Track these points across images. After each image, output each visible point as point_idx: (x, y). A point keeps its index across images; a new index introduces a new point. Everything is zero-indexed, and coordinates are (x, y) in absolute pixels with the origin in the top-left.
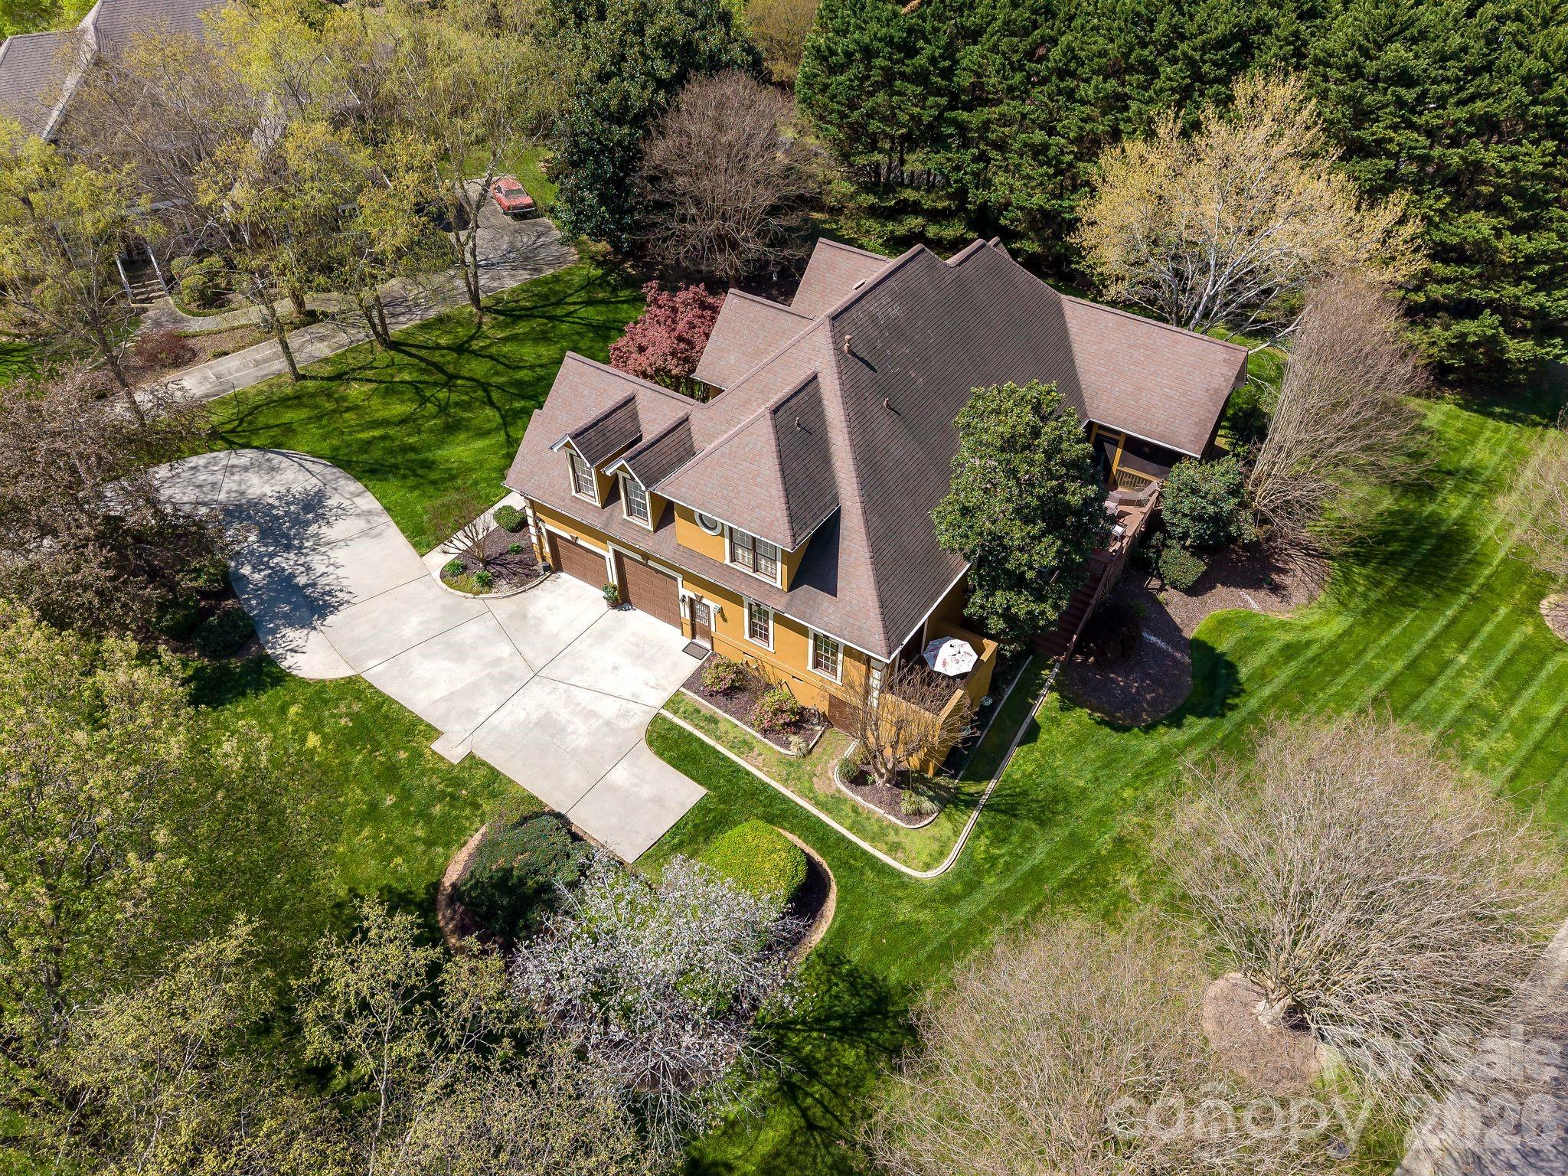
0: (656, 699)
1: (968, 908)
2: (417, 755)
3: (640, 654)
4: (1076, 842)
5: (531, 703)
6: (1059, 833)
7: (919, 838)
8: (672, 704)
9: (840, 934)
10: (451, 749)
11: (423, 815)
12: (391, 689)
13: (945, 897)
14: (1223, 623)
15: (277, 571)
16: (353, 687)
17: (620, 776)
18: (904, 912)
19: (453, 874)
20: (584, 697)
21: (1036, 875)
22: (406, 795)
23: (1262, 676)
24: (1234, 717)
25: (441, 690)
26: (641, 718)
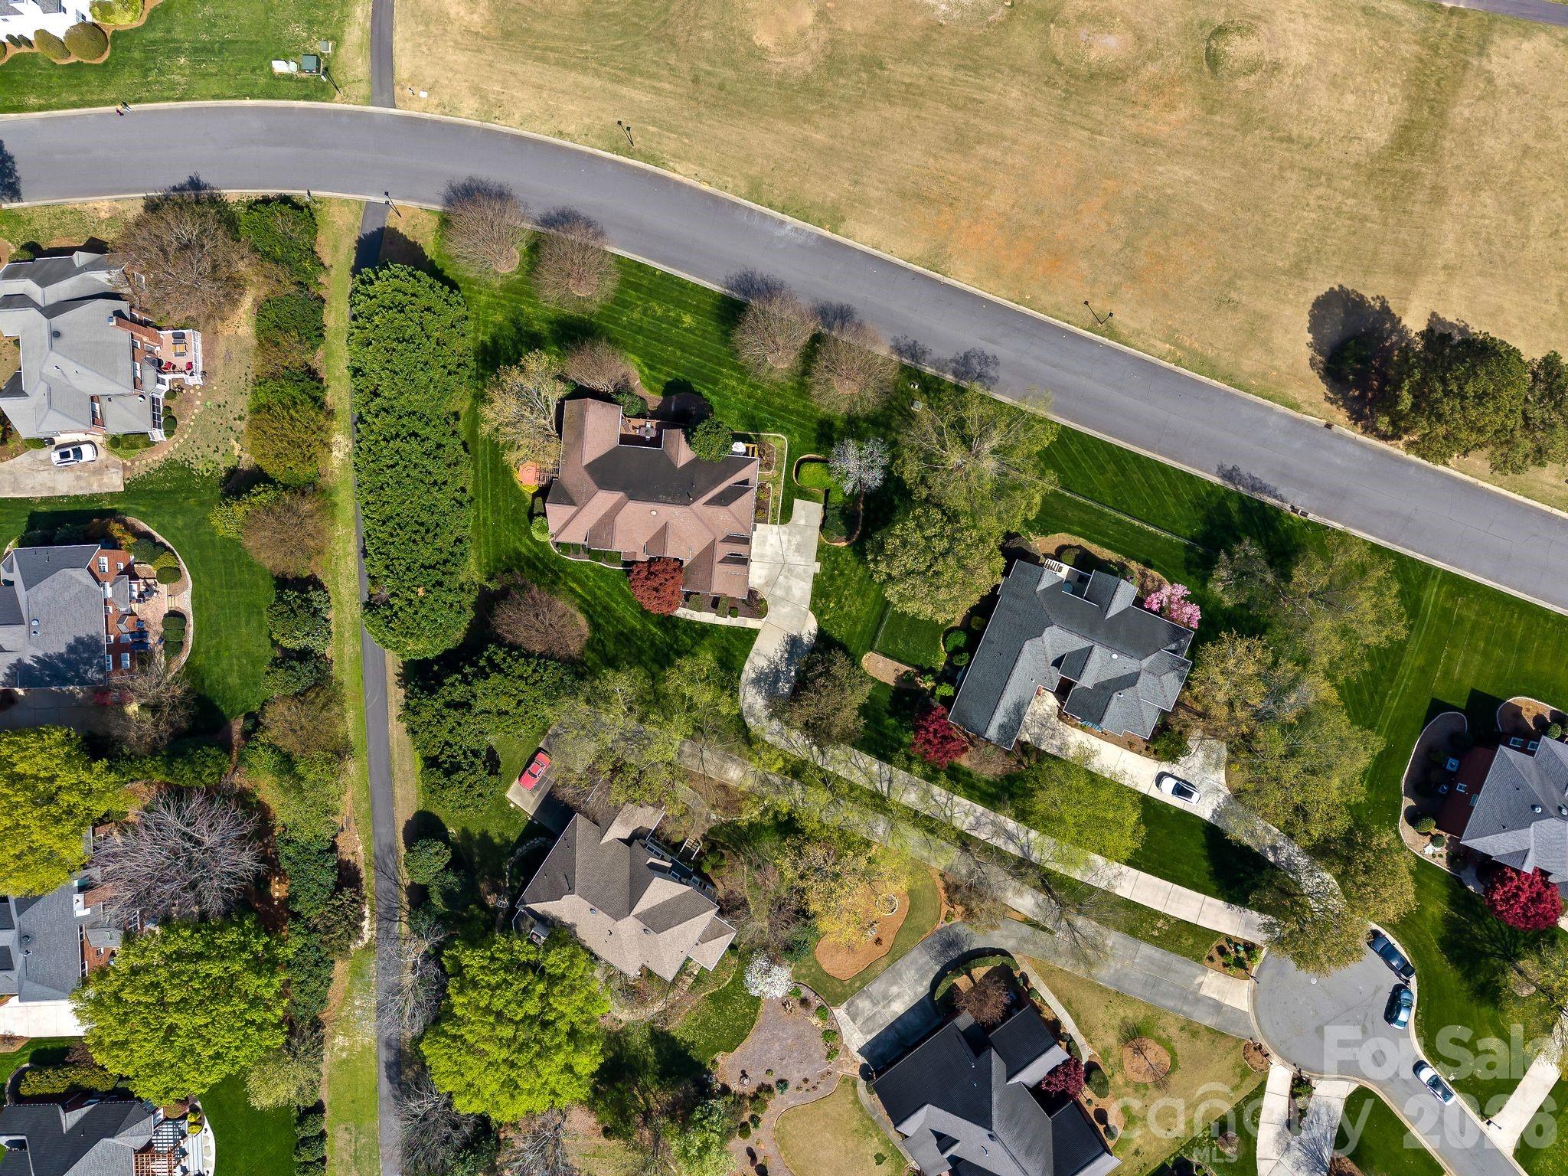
0: (775, 528)
1: (789, 426)
2: (823, 574)
3: (764, 542)
4: (755, 407)
5: (795, 559)
6: (756, 412)
7: (776, 445)
8: (774, 523)
9: (811, 451)
10: (817, 567)
11: (836, 561)
12: (809, 597)
13: (788, 432)
14: (652, 389)
15: (788, 665)
16: (813, 608)
17: (802, 522)
18: (797, 440)
19: (844, 544)
20: (785, 546)
21: (771, 414)
22: (834, 569)
23: (668, 374)
24: (688, 378)
25: (802, 584)
26: (784, 528)
